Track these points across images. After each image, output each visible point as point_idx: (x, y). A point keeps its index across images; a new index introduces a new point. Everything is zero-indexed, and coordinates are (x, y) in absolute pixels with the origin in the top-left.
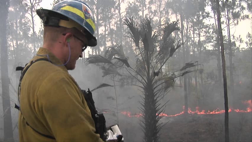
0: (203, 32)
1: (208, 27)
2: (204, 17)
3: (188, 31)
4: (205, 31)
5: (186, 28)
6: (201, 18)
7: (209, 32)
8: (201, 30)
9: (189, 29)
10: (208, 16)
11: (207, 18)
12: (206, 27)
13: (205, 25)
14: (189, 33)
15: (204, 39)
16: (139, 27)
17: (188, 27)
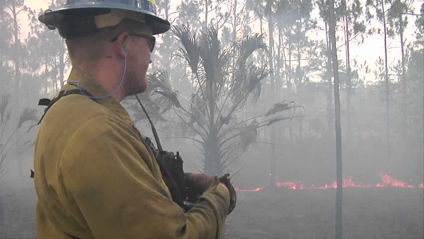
0: (306, 52)
1: (314, 45)
2: (307, 29)
3: (281, 49)
4: (308, 51)
5: (278, 44)
6: (303, 29)
7: (316, 52)
8: (303, 49)
9: (282, 46)
10: (314, 27)
11: (312, 30)
12: (311, 44)
13: (309, 41)
14: (282, 54)
15: (307, 64)
16: (198, 40)
17: (282, 44)
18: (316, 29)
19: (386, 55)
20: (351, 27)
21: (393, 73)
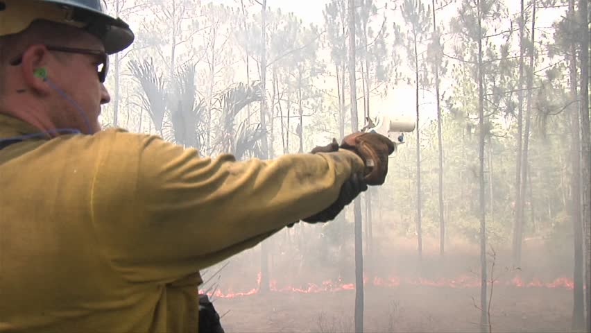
0: (310, 106)
1: (321, 96)
2: (313, 74)
3: (276, 101)
4: (312, 105)
5: (272, 94)
6: (306, 75)
7: (323, 107)
8: (305, 102)
9: (277, 97)
10: (322, 72)
11: (319, 75)
12: (318, 95)
13: (314, 90)
14: (277, 108)
15: (311, 122)
16: (165, 84)
17: (277, 93)
18: (324, 74)
19: (418, 113)
20: (373, 73)
21: (424, 137)
